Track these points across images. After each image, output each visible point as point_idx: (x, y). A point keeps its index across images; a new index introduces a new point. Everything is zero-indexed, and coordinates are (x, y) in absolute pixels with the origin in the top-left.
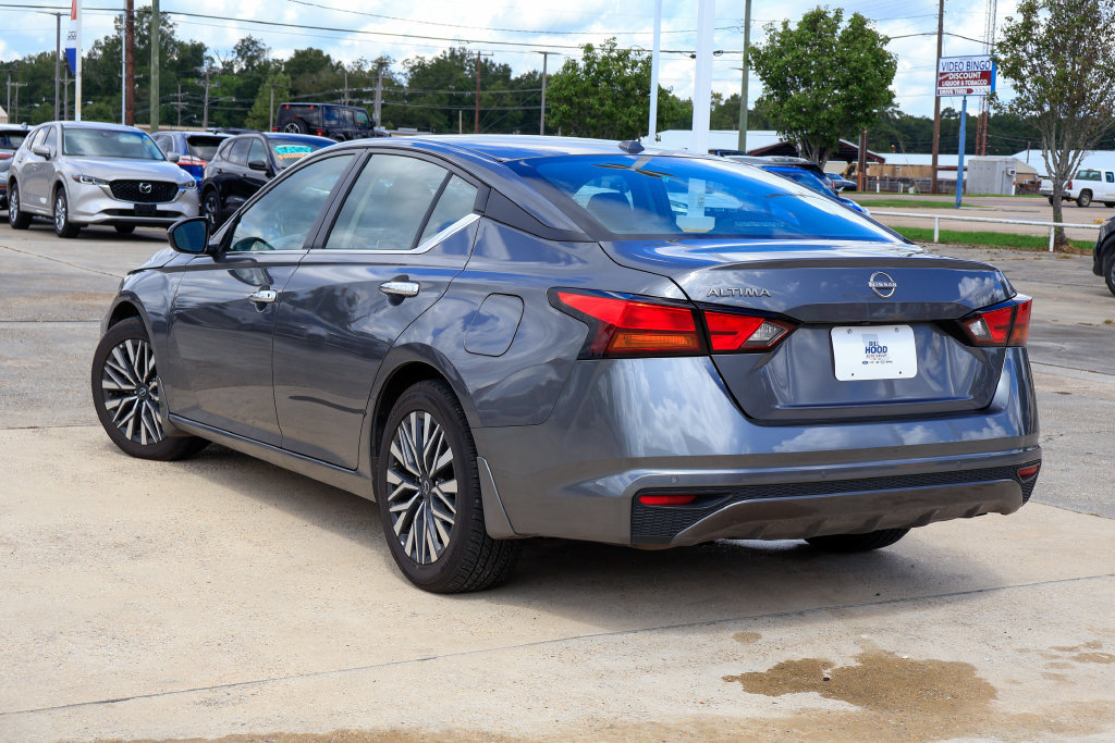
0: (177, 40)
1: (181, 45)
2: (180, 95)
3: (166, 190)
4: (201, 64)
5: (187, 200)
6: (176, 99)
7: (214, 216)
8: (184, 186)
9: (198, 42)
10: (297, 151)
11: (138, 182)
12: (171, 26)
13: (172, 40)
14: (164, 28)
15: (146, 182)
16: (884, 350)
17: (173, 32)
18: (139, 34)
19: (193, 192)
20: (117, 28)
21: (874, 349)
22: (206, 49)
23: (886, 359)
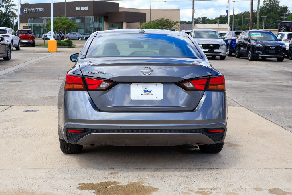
0: (280, 6)
1: (281, 7)
2: (279, 21)
3: (217, 46)
4: (286, 12)
5: (223, 49)
6: (278, 22)
7: (237, 53)
8: (222, 45)
9: (286, 6)
10: (257, 35)
11: (209, 44)
12: (278, 2)
13: (279, 6)
14: (276, 3)
15: (211, 44)
16: (150, 91)
17: (279, 4)
18: (269, 5)
19: (224, 47)
20: (264, 4)
21: (146, 90)
22: (288, 8)
23: (150, 93)
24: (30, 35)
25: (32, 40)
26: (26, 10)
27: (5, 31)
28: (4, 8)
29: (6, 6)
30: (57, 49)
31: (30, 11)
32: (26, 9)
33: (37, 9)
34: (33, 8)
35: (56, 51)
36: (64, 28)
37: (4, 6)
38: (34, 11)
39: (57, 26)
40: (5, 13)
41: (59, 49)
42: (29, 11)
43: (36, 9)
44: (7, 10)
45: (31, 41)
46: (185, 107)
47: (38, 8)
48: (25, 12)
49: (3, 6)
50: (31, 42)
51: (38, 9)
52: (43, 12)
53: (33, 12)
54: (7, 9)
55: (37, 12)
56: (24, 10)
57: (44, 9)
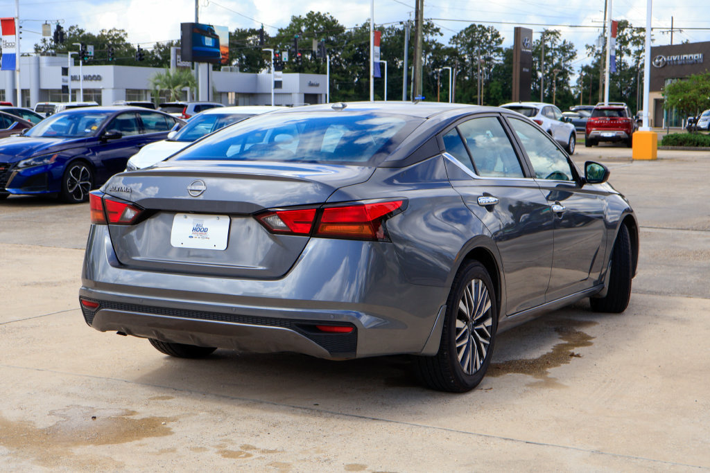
16: (205, 230)
21: (198, 229)
23: (205, 236)
24: (621, 120)
25: (626, 132)
26: (661, 60)
27: (534, 110)
28: (631, 56)
29: (636, 52)
30: (655, 154)
31: (670, 62)
32: (660, 58)
33: (685, 58)
34: (677, 54)
35: (650, 158)
36: (701, 102)
37: (632, 52)
38: (679, 62)
39: (684, 97)
40: (632, 69)
41: (661, 153)
42: (667, 61)
43: (684, 56)
44: (638, 62)
45: (622, 133)
46: (265, 268)
47: (688, 53)
48: (659, 64)
49: (629, 52)
50: (622, 137)
51: (690, 56)
52: (700, 63)
53: (677, 64)
54: (639, 58)
55: (686, 64)
56: (654, 61)
57: (704, 56)
